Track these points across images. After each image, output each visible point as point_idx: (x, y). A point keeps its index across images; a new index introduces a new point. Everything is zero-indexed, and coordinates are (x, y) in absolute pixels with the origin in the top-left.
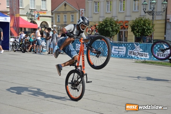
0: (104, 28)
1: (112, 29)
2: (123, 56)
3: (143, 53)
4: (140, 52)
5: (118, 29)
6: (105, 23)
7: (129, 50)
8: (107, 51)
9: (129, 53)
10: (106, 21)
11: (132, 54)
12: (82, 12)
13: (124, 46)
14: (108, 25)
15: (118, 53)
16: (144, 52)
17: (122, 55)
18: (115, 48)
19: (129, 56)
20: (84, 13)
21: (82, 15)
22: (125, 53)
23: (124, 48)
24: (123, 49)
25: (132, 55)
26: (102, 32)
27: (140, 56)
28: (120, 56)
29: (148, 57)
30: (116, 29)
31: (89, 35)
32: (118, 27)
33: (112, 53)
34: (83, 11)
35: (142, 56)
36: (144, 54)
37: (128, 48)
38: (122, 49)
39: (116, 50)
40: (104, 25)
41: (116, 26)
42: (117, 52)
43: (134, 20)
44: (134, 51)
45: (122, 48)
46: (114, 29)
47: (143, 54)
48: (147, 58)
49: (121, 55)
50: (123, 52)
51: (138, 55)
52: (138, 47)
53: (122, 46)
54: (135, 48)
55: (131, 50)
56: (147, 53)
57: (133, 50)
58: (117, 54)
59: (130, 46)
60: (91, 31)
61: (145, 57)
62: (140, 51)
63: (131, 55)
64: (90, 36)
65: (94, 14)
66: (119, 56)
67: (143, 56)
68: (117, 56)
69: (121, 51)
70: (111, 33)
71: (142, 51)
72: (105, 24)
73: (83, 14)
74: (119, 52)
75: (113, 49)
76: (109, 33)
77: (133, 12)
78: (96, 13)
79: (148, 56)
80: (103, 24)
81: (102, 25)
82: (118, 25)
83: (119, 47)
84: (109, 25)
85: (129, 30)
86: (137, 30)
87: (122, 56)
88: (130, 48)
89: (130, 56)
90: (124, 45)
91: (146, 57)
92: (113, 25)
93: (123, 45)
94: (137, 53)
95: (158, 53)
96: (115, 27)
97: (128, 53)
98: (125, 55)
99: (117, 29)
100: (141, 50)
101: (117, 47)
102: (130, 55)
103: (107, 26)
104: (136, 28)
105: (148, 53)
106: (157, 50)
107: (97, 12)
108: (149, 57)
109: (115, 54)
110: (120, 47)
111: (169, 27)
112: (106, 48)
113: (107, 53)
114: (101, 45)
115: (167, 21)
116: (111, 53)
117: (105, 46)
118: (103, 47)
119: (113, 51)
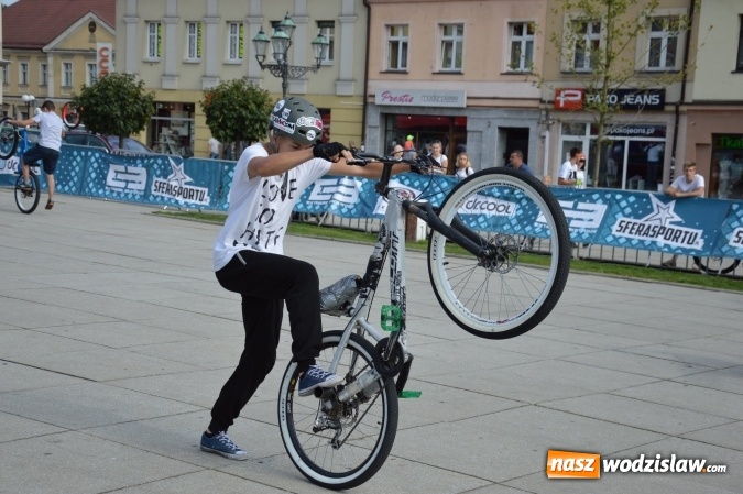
0: (96, 105)
2: (137, 197)
3: (195, 188)
4: (186, 183)
6: (99, 90)
7: (155, 179)
9: (155, 188)
10: (102, 85)
11: (164, 190)
12: (105, 53)
13: (141, 165)
14: (108, 97)
15: (126, 188)
16: (196, 185)
17: (135, 192)
18: (116, 172)
19: (155, 197)
20: (110, 58)
21: (104, 65)
22: (143, 187)
23: (143, 171)
24: (138, 174)
25: (164, 195)
26: (91, 118)
27: (184, 197)
28: (130, 196)
29: (206, 200)
30: (135, 110)
32: (142, 106)
33: (108, 186)
34: (106, 49)
35: (191, 197)
38: (134, 174)
39: (120, 176)
40: (96, 96)
41: (135, 102)
42: (123, 185)
43: (215, 88)
44: (170, 180)
45: (136, 172)
46: (129, 110)
47: (193, 190)
48: (203, 203)
49: (133, 194)
50: (139, 183)
51: (179, 194)
52: (178, 168)
53: (136, 166)
54: (172, 172)
55: (161, 180)
56: (203, 189)
57: (165, 177)
58: (121, 190)
59: (159, 166)
61: (198, 202)
62: (183, 181)
63: (160, 194)
64: (75, 130)
65: (145, 62)
66: (127, 194)
67: (194, 197)
68: (122, 195)
70: (117, 123)
71: (190, 183)
72: (98, 94)
73: (107, 61)
74: (127, 182)
75: (111, 175)
76: (114, 123)
78: (152, 59)
79: (206, 197)
80: (95, 91)
81: (92, 95)
82: (142, 99)
83: (127, 169)
84: (113, 99)
88: (158, 172)
90: (142, 163)
91: (201, 200)
93: (138, 161)
94: (176, 187)
96: (133, 104)
97: (153, 188)
98: (142, 193)
99: (138, 113)
100: (189, 179)
101: (122, 168)
102: (156, 193)
103: (104, 100)
104: (217, 113)
105: (206, 190)
107: (155, 58)
108: (209, 200)
109: (116, 190)
110: (130, 169)
111: (374, 119)
112: (91, 169)
113: (91, 185)
114: (75, 158)
115: (370, 100)
116: (105, 185)
117: (88, 164)
118: (82, 164)
119: (110, 181)
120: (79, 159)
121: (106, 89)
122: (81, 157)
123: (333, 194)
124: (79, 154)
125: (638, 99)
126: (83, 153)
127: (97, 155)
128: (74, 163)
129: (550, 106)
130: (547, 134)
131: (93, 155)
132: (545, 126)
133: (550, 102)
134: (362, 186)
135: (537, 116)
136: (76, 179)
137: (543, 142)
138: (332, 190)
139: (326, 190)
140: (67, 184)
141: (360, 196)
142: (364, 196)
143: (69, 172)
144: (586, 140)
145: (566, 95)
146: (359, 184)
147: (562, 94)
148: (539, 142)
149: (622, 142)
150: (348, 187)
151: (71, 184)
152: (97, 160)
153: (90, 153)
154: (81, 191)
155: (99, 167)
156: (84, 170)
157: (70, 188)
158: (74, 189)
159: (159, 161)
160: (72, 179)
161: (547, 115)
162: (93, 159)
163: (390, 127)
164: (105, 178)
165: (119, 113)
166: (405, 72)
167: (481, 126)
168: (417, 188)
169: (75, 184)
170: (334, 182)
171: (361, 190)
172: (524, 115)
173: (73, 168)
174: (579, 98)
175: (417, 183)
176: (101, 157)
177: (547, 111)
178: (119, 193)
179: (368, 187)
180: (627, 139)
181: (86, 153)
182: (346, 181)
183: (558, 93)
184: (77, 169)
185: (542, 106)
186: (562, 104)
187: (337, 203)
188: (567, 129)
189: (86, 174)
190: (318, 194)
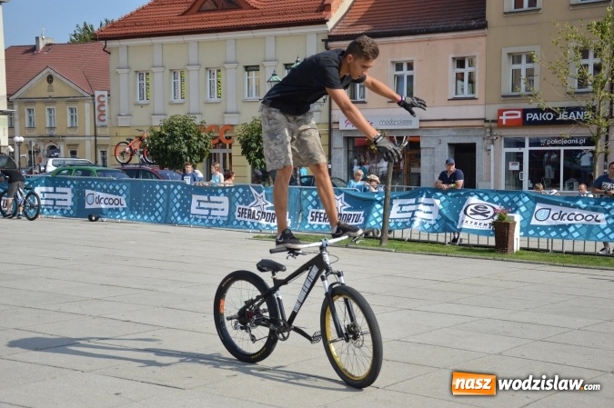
0: (166, 144)
1: (189, 146)
2: (221, 223)
4: (267, 209)
5: (206, 147)
6: (168, 131)
7: (238, 206)
8: (178, 210)
10: (170, 127)
11: (246, 215)
12: (102, 99)
13: (222, 194)
14: (176, 136)
15: (209, 215)
17: (219, 218)
18: (199, 201)
19: (239, 222)
20: (106, 104)
21: (102, 109)
22: (226, 213)
23: (225, 200)
24: (220, 202)
25: (246, 219)
26: (161, 155)
27: (266, 220)
28: (214, 222)
30: (200, 146)
31: (123, 164)
32: (204, 143)
33: (193, 214)
34: (103, 96)
37: (233, 199)
38: (217, 202)
39: (202, 205)
40: (164, 136)
42: (206, 212)
43: (249, 123)
44: (251, 206)
46: (195, 147)
50: (223, 210)
51: (262, 218)
52: (260, 196)
53: (218, 195)
54: (253, 199)
55: (243, 206)
57: (247, 204)
58: (205, 217)
59: (241, 195)
60: (130, 152)
62: (265, 206)
63: (243, 219)
64: (127, 166)
65: (137, 104)
66: (211, 221)
68: (207, 221)
69: (216, 209)
70: (185, 158)
71: (271, 208)
72: (167, 134)
73: (104, 105)
74: (210, 209)
75: (194, 204)
76: (181, 159)
77: (245, 101)
78: (142, 102)
80: (164, 132)
81: (161, 136)
82: (204, 136)
83: (209, 198)
84: (180, 138)
85: (237, 149)
86: (256, 149)
87: (217, 221)
88: (241, 200)
89: (241, 221)
90: (224, 192)
92: (190, 137)
93: (220, 191)
94: (259, 212)
95: (313, 212)
96: (198, 141)
97: (237, 214)
98: (226, 219)
99: (201, 149)
100: (270, 205)
101: (205, 198)
102: (239, 219)
103: (173, 139)
104: (254, 145)
106: (310, 203)
107: (145, 101)
108: (290, 222)
109: (200, 217)
110: (213, 198)
111: (338, 142)
112: (175, 200)
113: (176, 214)
114: (158, 191)
115: (334, 126)
116: (189, 213)
117: (172, 196)
118: (165, 197)
119: (194, 210)
120: (162, 192)
121: (174, 129)
122: (164, 189)
123: (413, 212)
124: (162, 187)
125: (572, 116)
126: (165, 187)
127: (179, 187)
128: (158, 196)
129: (493, 125)
130: (492, 147)
131: (175, 187)
132: (490, 141)
133: (493, 121)
134: (441, 203)
135: (483, 133)
136: (161, 210)
137: (488, 154)
138: (413, 208)
139: (404, 209)
140: (153, 214)
141: (440, 212)
142: (444, 212)
143: (154, 204)
144: (526, 151)
145: (507, 115)
146: (438, 202)
147: (504, 113)
148: (485, 154)
149: (559, 152)
151: (157, 214)
152: (179, 192)
153: (172, 186)
154: (166, 220)
155: (182, 198)
156: (168, 201)
157: (156, 218)
158: (159, 218)
159: (241, 190)
160: (157, 209)
161: (491, 131)
162: (176, 192)
163: (351, 148)
164: (189, 206)
166: (364, 102)
167: (433, 143)
168: (497, 203)
169: (160, 214)
170: (413, 201)
171: (441, 207)
172: (471, 133)
173: (158, 200)
174: (519, 116)
175: (496, 199)
176: (182, 189)
177: (491, 128)
178: (203, 220)
179: (447, 204)
180: (562, 149)
181: (169, 187)
182: (423, 199)
183: (500, 112)
184: (161, 201)
185: (487, 125)
186: (504, 123)
187: (419, 220)
188: (508, 143)
189: (171, 204)
190: (398, 212)
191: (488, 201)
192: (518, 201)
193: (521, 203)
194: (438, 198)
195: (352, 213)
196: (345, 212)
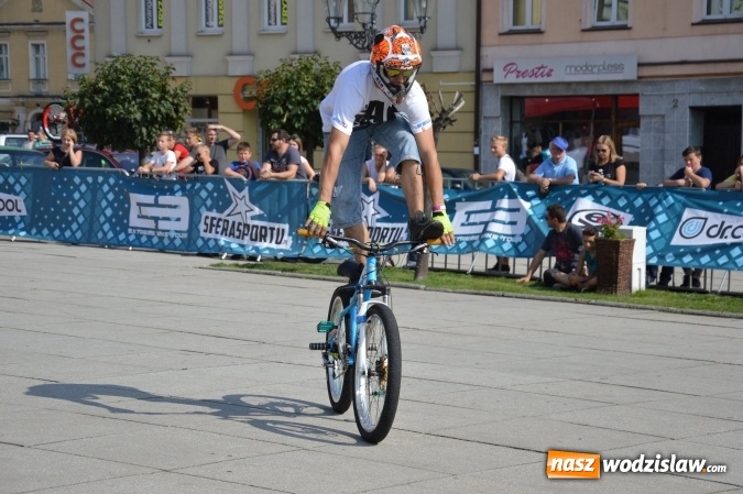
0: (105, 105)
1: (144, 111)
2: (177, 243)
3: (266, 224)
4: (253, 218)
5: (177, 111)
6: (107, 83)
7: (205, 213)
8: (108, 220)
9: (205, 227)
10: (112, 77)
11: (220, 230)
12: (78, 26)
13: (180, 193)
14: (121, 92)
15: (157, 228)
16: (271, 219)
17: (173, 234)
19: (206, 241)
20: (86, 34)
22: (184, 225)
23: (181, 201)
24: (175, 207)
25: (218, 236)
27: (252, 239)
28: (166, 241)
29: (286, 242)
30: (162, 109)
32: (173, 104)
33: (133, 228)
34: (81, 20)
35: (263, 238)
36: (269, 232)
37: (197, 201)
38: (170, 206)
40: (102, 91)
41: (162, 98)
43: (273, 71)
44: (229, 215)
45: (173, 204)
46: (154, 111)
47: (265, 228)
48: (282, 246)
49: (169, 237)
50: (178, 219)
51: (244, 234)
52: (240, 195)
53: (172, 193)
54: (230, 201)
55: (214, 214)
56: (282, 226)
57: (221, 210)
58: (151, 233)
59: (210, 194)
60: (67, 121)
61: (273, 245)
62: (249, 214)
63: (212, 235)
65: (140, 37)
66: (161, 239)
67: (268, 239)
68: (155, 240)
69: (167, 219)
70: (137, 131)
71: (260, 217)
72: (106, 88)
73: (84, 38)
75: (134, 210)
76: (131, 132)
78: (149, 32)
79: (286, 237)
80: (101, 85)
81: (98, 91)
82: (172, 92)
83: (156, 200)
84: (129, 95)
88: (209, 202)
89: (209, 239)
90: (183, 189)
91: (277, 243)
92: (145, 95)
93: (177, 187)
94: (240, 224)
96: (160, 101)
97: (202, 227)
98: (185, 236)
99: (167, 115)
100: (257, 211)
101: (150, 199)
102: (207, 235)
103: (116, 96)
104: (279, 109)
105: (286, 227)
107: (155, 31)
108: (290, 242)
109: (145, 232)
110: (163, 199)
111: (492, 106)
112: (104, 204)
113: (106, 227)
114: (77, 188)
115: (485, 77)
116: (127, 226)
117: (99, 195)
118: (89, 196)
119: (134, 221)
120: (83, 188)
121: (118, 80)
122: (88, 185)
123: (486, 224)
124: (84, 181)
126: (90, 179)
127: (112, 181)
128: (77, 196)
131: (106, 181)
134: (532, 207)
136: (81, 219)
138: (486, 217)
139: (473, 218)
140: (69, 227)
143: (70, 209)
146: (526, 205)
150: (510, 210)
151: (75, 226)
152: (112, 188)
153: (100, 179)
154: (90, 240)
155: (116, 199)
156: (93, 204)
157: (73, 233)
158: (79, 235)
159: (210, 186)
160: (75, 219)
162: (106, 188)
163: (517, 117)
164: (127, 212)
165: (138, 116)
166: (539, 32)
167: (663, 106)
169: (80, 226)
170: (487, 205)
171: (531, 214)
173: (76, 203)
176: (118, 183)
178: (150, 237)
181: (95, 179)
184: (82, 204)
187: (495, 237)
189: (97, 211)
190: (463, 225)
191: (608, 205)
192: (656, 205)
193: (660, 209)
194: (528, 199)
195: (390, 225)
196: (379, 225)
